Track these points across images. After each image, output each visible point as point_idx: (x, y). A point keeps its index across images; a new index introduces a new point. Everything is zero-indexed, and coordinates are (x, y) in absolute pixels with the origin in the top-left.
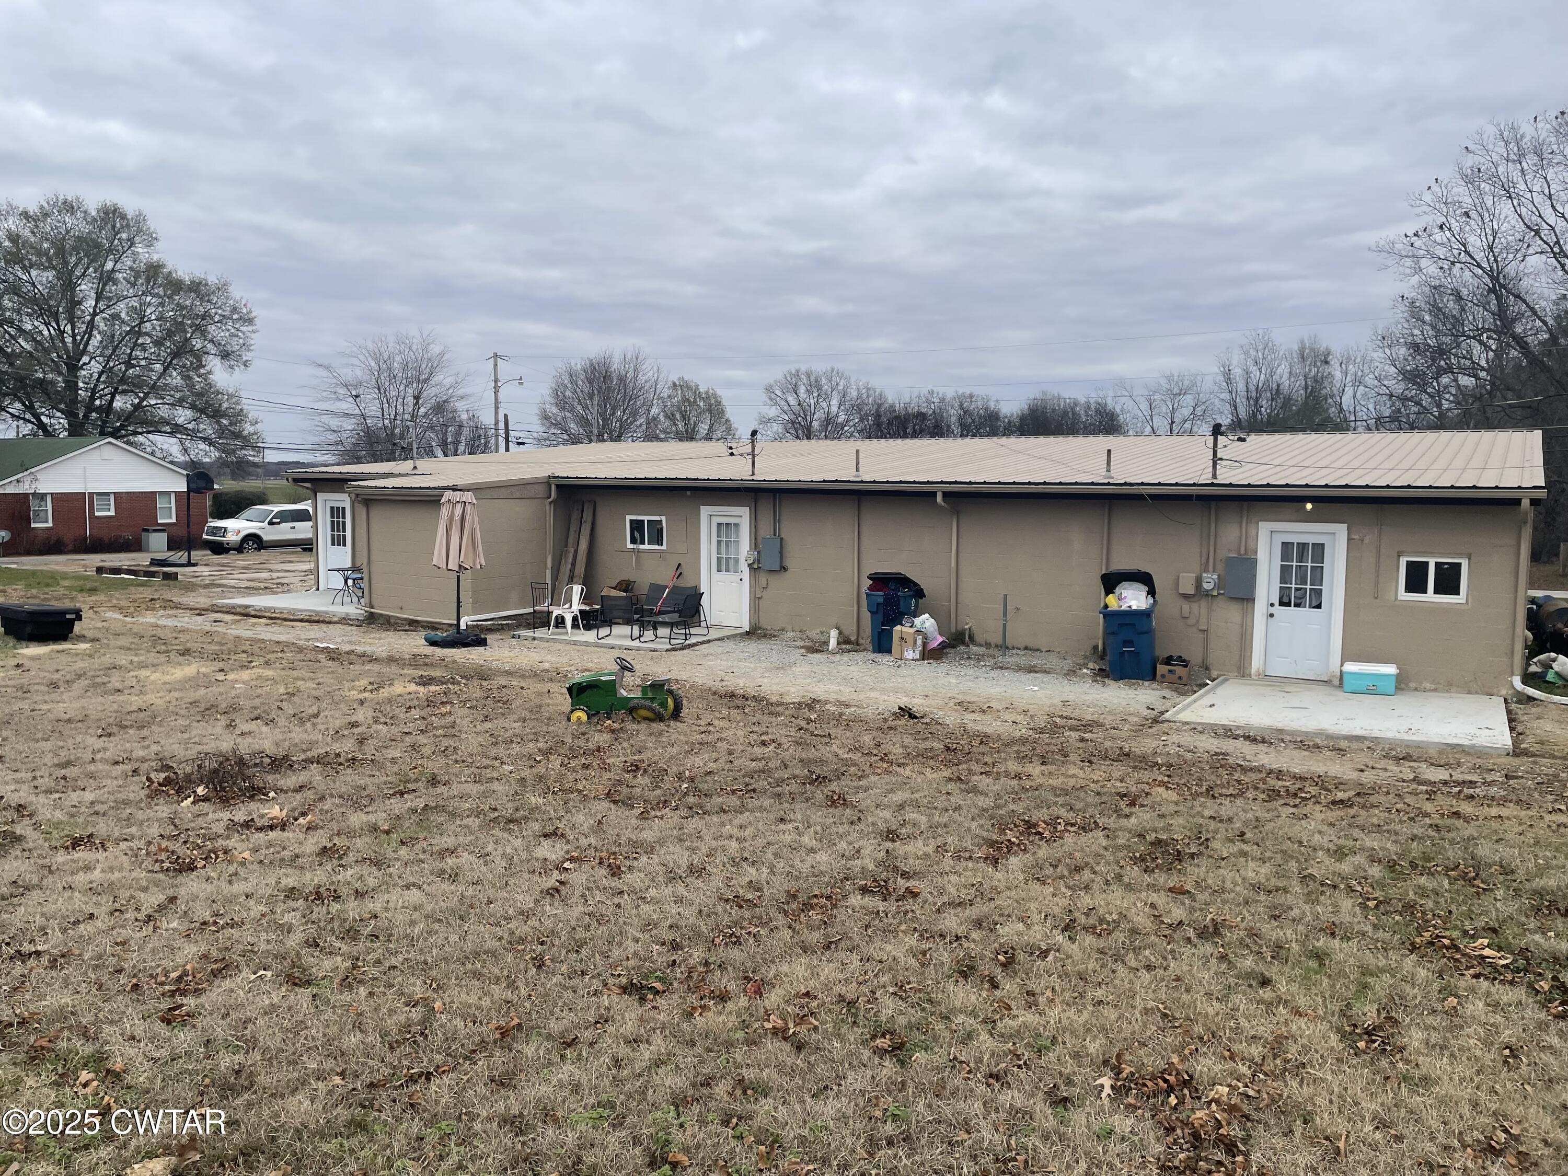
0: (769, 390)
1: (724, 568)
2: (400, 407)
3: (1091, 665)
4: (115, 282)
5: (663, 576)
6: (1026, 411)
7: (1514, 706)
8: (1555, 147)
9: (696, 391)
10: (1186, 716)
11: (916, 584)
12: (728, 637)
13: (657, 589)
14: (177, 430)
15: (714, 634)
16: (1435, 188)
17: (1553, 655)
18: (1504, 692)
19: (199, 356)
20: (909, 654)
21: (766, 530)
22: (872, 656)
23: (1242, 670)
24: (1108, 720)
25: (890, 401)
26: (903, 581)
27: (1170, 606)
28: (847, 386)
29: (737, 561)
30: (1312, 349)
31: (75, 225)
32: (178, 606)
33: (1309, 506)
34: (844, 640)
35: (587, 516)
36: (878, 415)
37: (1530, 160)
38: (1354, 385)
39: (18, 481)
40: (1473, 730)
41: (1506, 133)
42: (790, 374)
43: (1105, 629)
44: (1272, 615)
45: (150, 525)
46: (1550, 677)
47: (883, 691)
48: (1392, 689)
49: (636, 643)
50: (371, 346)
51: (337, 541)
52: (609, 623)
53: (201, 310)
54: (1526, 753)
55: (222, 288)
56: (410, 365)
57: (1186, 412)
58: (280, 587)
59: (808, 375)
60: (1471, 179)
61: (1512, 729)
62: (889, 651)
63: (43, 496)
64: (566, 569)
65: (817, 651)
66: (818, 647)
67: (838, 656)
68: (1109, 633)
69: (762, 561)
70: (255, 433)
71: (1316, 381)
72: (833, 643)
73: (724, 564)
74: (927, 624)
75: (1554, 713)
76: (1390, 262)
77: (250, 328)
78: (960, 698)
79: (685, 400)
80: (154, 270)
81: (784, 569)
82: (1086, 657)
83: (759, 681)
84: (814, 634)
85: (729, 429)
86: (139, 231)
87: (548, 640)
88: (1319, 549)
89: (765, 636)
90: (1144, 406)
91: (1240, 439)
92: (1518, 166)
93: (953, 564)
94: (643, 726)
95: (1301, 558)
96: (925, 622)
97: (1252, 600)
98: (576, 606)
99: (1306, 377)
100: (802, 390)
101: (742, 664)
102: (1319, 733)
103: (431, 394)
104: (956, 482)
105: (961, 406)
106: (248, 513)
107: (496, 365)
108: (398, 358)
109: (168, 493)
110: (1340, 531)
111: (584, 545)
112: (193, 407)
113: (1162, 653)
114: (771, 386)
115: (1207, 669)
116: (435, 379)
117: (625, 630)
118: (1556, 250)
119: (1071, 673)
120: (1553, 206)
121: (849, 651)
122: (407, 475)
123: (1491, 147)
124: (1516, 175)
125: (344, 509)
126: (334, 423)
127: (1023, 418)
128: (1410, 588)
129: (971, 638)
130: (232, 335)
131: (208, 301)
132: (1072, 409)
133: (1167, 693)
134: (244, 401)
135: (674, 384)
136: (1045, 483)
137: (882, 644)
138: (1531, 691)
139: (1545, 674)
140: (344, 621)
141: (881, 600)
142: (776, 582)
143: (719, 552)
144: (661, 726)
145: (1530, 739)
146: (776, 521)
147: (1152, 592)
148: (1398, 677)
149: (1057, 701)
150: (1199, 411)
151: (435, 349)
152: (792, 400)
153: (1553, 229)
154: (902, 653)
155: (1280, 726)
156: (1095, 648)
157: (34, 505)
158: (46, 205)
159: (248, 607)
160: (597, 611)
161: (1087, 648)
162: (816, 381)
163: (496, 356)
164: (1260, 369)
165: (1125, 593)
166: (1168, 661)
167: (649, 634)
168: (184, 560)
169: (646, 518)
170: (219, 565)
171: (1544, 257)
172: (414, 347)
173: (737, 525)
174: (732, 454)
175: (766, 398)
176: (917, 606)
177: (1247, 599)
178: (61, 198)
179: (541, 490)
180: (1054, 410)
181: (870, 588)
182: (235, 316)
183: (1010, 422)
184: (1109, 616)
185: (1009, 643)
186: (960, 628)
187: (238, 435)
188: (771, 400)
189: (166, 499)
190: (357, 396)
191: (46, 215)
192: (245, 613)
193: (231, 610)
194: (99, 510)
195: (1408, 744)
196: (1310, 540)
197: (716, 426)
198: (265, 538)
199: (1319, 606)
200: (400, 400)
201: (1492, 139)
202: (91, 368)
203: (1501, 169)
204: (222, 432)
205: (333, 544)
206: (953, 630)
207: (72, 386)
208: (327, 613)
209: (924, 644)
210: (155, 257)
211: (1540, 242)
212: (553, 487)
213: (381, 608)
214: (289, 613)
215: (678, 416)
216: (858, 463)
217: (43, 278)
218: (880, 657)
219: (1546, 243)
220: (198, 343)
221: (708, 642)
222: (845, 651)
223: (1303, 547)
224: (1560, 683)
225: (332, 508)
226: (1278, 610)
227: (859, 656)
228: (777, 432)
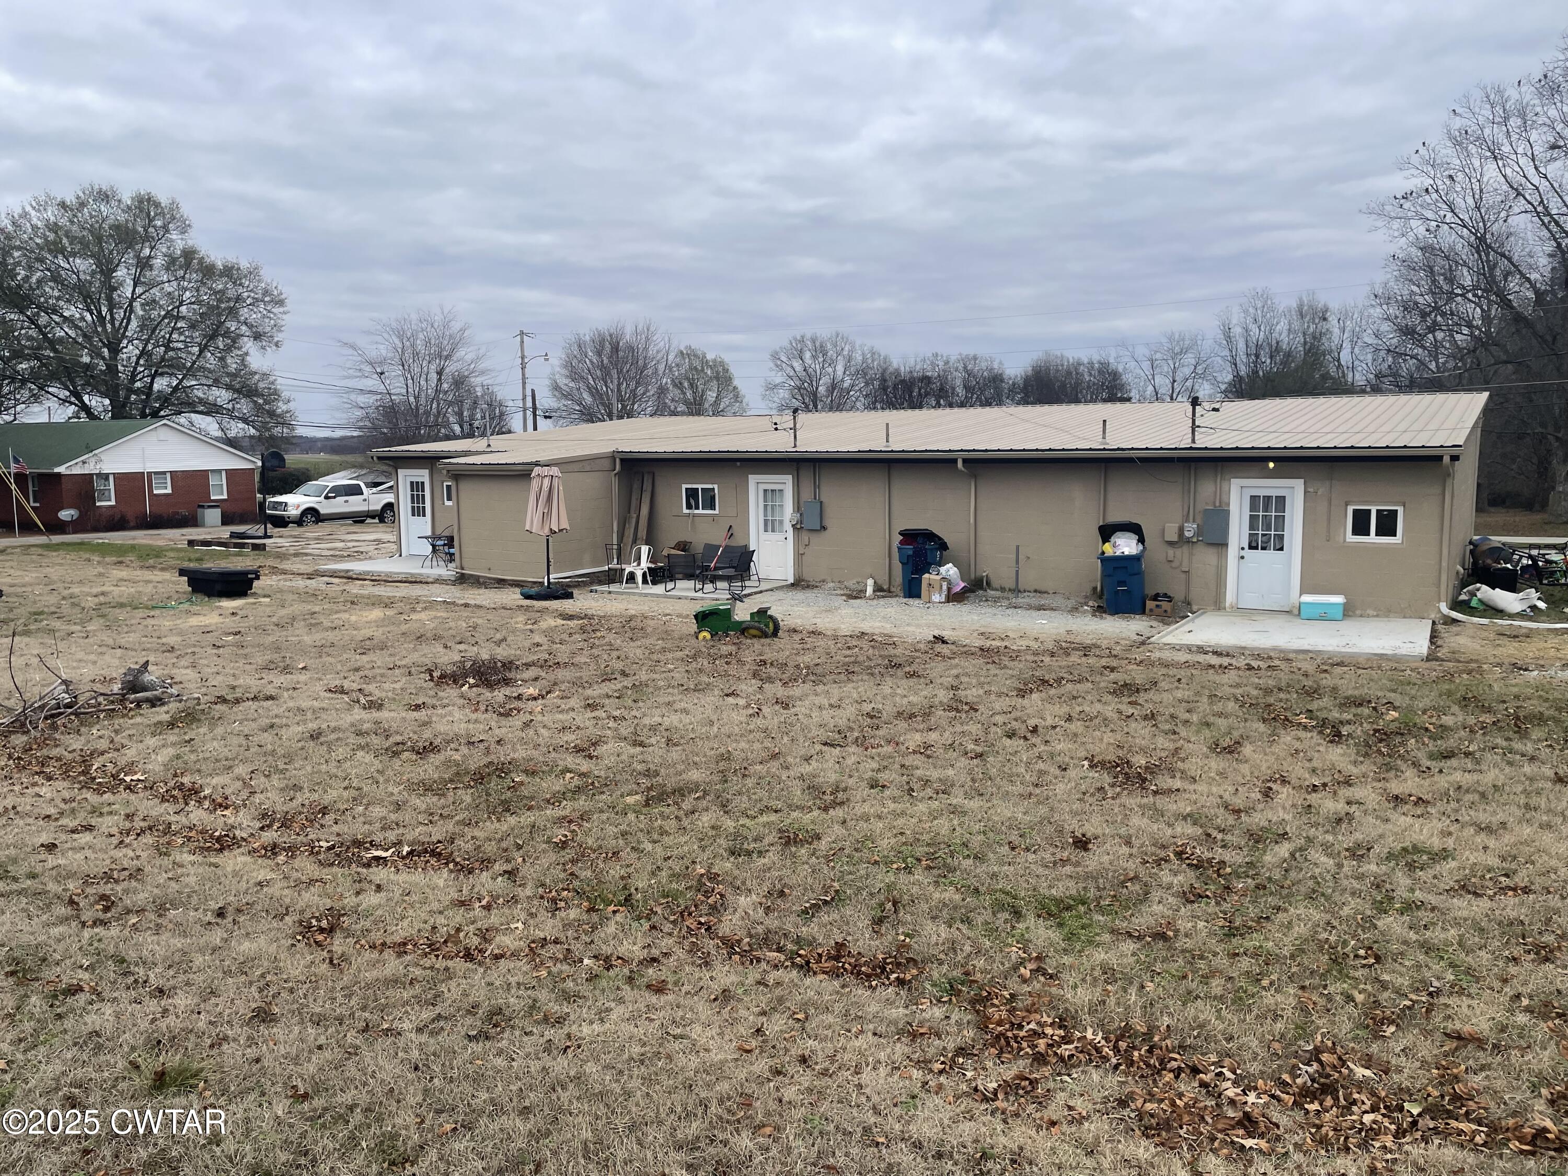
0: (775, 356)
1: (770, 528)
2: (423, 383)
3: (1091, 603)
4: (151, 268)
5: (717, 537)
6: (1030, 373)
7: (1439, 627)
8: (1538, 109)
9: (704, 362)
10: (1169, 639)
11: (940, 539)
12: (777, 588)
13: (711, 549)
14: (212, 409)
15: (764, 586)
16: (1423, 151)
17: (1478, 585)
18: (1433, 616)
19: (235, 339)
20: (936, 598)
21: (807, 495)
22: (905, 600)
23: (1218, 604)
24: (1104, 644)
25: (895, 365)
26: (929, 536)
27: (1157, 553)
28: (851, 351)
29: (781, 522)
30: (1310, 307)
31: (112, 214)
32: (284, 572)
33: (1271, 465)
34: (878, 589)
35: (647, 486)
36: (884, 380)
37: (1514, 122)
38: (1352, 341)
39: (84, 462)
40: (1398, 643)
41: (1492, 97)
42: (796, 339)
43: (1103, 571)
44: (1242, 557)
45: (205, 502)
46: (1474, 603)
47: (918, 626)
48: (1340, 615)
49: (700, 594)
50: (394, 325)
51: (418, 512)
52: (672, 578)
53: (231, 293)
54: (1437, 659)
55: (253, 273)
56: (433, 342)
57: (1187, 371)
58: (358, 555)
59: (814, 341)
60: (1460, 140)
61: (1432, 642)
62: (918, 596)
63: (106, 477)
64: (630, 532)
65: (856, 598)
66: (856, 595)
67: (875, 602)
68: (1105, 575)
69: (805, 521)
70: (287, 412)
71: (1314, 338)
72: (869, 590)
73: (770, 525)
74: (951, 572)
75: (1471, 632)
76: (1380, 223)
77: (281, 310)
78: (982, 630)
79: (693, 368)
80: (189, 254)
81: (824, 528)
82: (1086, 597)
83: (815, 621)
84: (851, 583)
85: (737, 397)
86: (173, 218)
87: (622, 593)
88: (1281, 500)
89: (808, 587)
90: (1146, 365)
91: (1215, 410)
92: (1504, 128)
93: (972, 521)
94: (755, 640)
95: (1266, 509)
96: (949, 570)
97: (1226, 545)
98: (645, 564)
99: (1304, 334)
100: (807, 355)
101: (796, 609)
102: (1274, 649)
103: (452, 368)
104: (974, 450)
105: (965, 367)
106: (304, 488)
107: (522, 342)
108: (421, 336)
109: (220, 471)
110: (1298, 485)
111: (645, 511)
112: (229, 387)
113: (1151, 592)
114: (777, 353)
115: (1189, 604)
116: (460, 353)
117: (690, 584)
118: (1540, 209)
119: (1074, 610)
120: (1536, 168)
121: (883, 597)
122: (484, 452)
123: (1477, 110)
124: (1502, 138)
125: (423, 483)
126: (362, 400)
127: (1027, 380)
128: (1355, 532)
129: (988, 584)
130: (264, 316)
131: (240, 284)
132: (1076, 369)
133: (1154, 624)
134: (280, 381)
135: (682, 353)
136: (1050, 450)
137: (912, 590)
138: (1455, 615)
139: (1470, 600)
140: (438, 581)
141: (911, 553)
142: (816, 539)
143: (765, 515)
144: (768, 641)
145: (1445, 650)
146: (816, 486)
147: (1141, 540)
148: (1345, 604)
149: (1062, 631)
150: (1200, 370)
151: (456, 326)
152: (797, 365)
153: (1537, 189)
154: (930, 597)
155: (1243, 644)
156: (1095, 589)
157: (98, 485)
158: (81, 194)
159: (348, 571)
160: (661, 568)
161: (1089, 591)
162: (821, 346)
163: (522, 333)
164: (1259, 327)
165: (1119, 541)
166: (1156, 597)
167: (709, 587)
168: (261, 533)
169: (700, 486)
170: (291, 536)
171: (1529, 215)
172: (436, 325)
173: (781, 491)
174: (776, 429)
175: (772, 365)
176: (941, 557)
177: (1221, 544)
178: (96, 187)
179: (607, 464)
180: (1057, 371)
181: (901, 542)
182: (267, 299)
183: (1014, 384)
184: (1106, 561)
185: (1021, 587)
186: (978, 574)
187: (272, 414)
188: (777, 366)
189: (217, 476)
190: (382, 373)
191: (82, 205)
192: (349, 577)
193: (333, 574)
194: (157, 488)
195: (1344, 655)
196: (1274, 493)
197: (724, 394)
198: (322, 511)
199: (1281, 549)
200: (424, 376)
201: (1478, 102)
202: (130, 351)
203: (1487, 131)
204: (258, 408)
205: (413, 515)
206: (973, 576)
207: (112, 369)
208: (421, 575)
209: (949, 589)
210: (190, 243)
211: (1524, 202)
212: (618, 461)
213: (471, 569)
214: (387, 575)
215: (686, 384)
216: (888, 435)
217: (84, 265)
218: (911, 601)
219: (1529, 203)
220: (232, 326)
221: (761, 592)
222: (879, 597)
223: (1268, 499)
224: (1482, 607)
225: (412, 483)
226: (1248, 553)
227: (893, 601)
228: (784, 398)
